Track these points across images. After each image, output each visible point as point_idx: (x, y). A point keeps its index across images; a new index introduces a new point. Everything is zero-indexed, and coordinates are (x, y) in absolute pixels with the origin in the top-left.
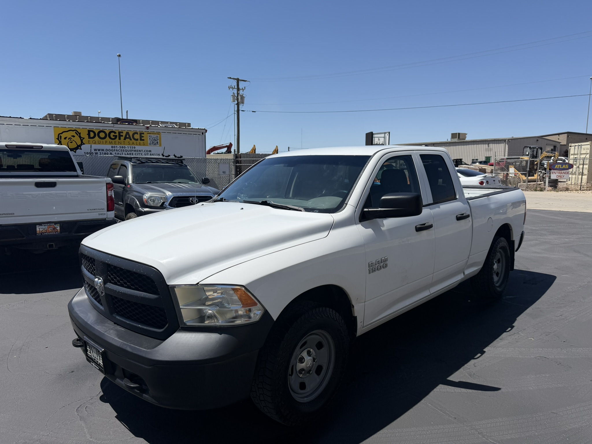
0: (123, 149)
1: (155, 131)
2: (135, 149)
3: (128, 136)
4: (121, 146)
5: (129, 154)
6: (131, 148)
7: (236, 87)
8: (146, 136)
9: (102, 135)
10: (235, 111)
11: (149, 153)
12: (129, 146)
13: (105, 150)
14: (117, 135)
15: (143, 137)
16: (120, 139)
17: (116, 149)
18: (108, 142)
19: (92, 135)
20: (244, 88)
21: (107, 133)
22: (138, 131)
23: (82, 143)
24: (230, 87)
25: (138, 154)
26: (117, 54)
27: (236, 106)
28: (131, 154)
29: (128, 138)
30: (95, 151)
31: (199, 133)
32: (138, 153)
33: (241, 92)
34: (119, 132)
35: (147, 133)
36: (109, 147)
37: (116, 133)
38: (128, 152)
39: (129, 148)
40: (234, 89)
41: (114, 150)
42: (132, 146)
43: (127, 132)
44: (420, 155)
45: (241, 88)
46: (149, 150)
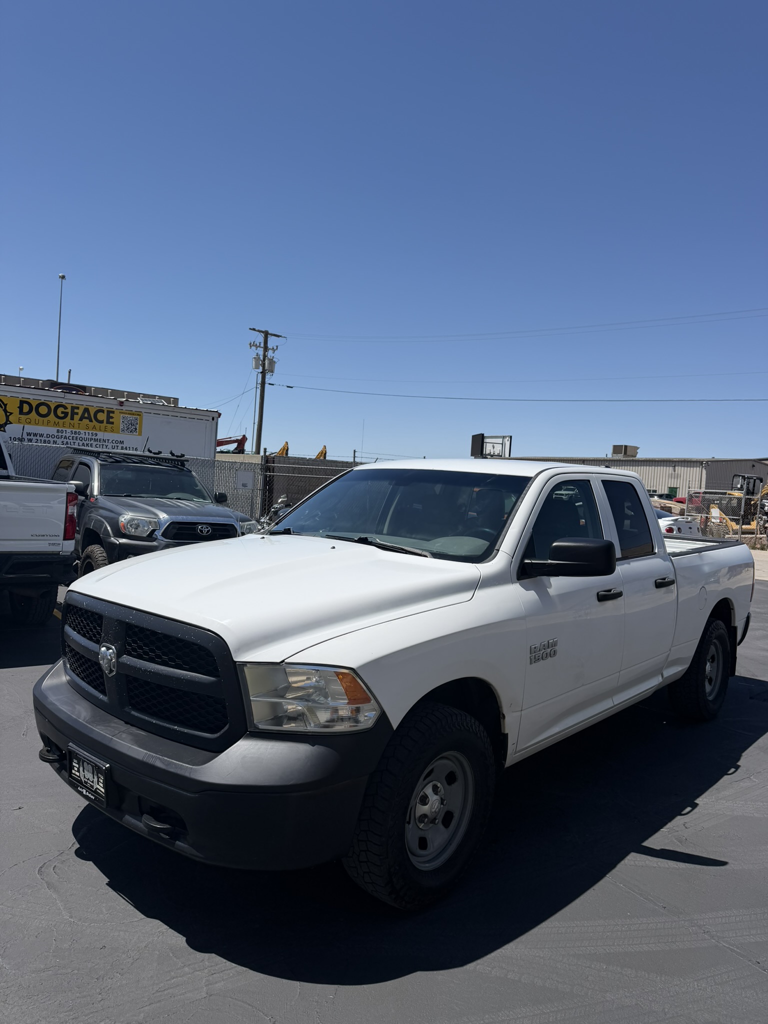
0: (75, 436)
1: (134, 410)
2: (96, 438)
3: (86, 415)
4: (74, 430)
5: (85, 445)
6: (90, 435)
7: (262, 345)
8: (118, 418)
9: (43, 410)
10: (257, 383)
11: (120, 446)
12: (87, 432)
13: (45, 435)
14: (68, 412)
15: (112, 418)
16: (72, 419)
17: (64, 434)
18: (52, 423)
19: (26, 408)
20: (275, 348)
21: (53, 408)
22: (105, 407)
23: (8, 422)
24: (252, 343)
25: (101, 446)
26: (60, 275)
27: (260, 375)
28: (89, 445)
29: (86, 418)
30: (28, 436)
31: (207, 418)
32: (101, 443)
33: (270, 354)
34: (72, 407)
35: (120, 412)
36: (52, 430)
37: (67, 409)
38: (83, 441)
39: (87, 434)
40: (258, 348)
41: (61, 437)
42: (92, 432)
43: (85, 408)
44: (602, 481)
45: (271, 348)
46: (120, 441)
